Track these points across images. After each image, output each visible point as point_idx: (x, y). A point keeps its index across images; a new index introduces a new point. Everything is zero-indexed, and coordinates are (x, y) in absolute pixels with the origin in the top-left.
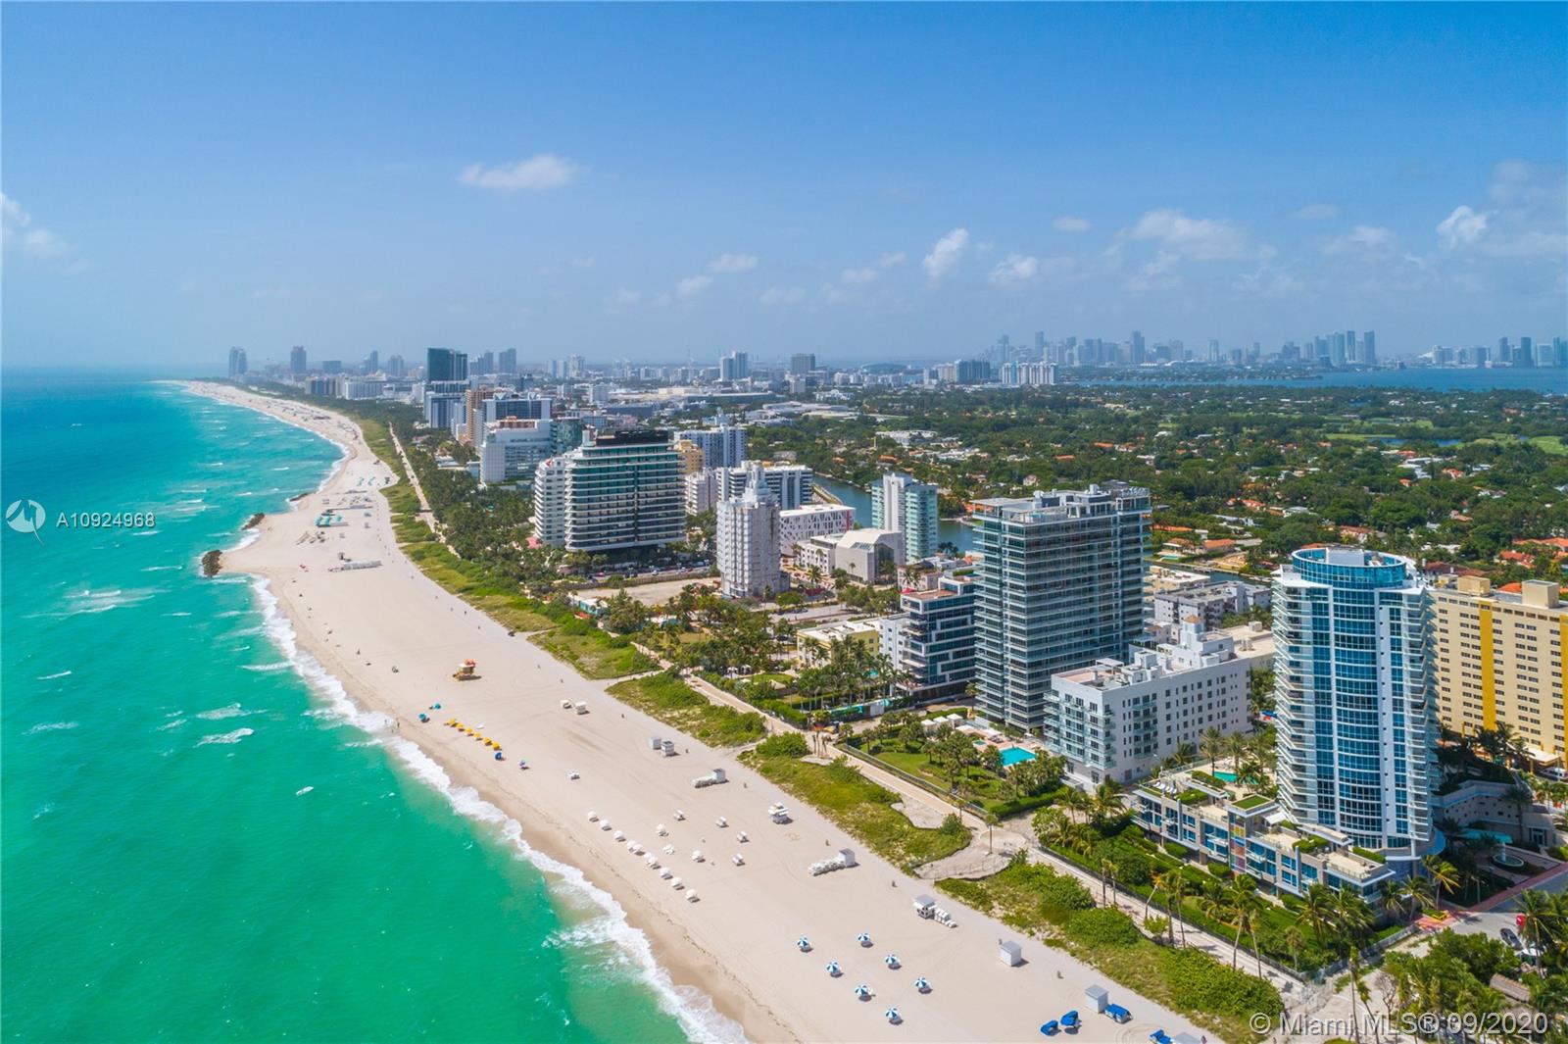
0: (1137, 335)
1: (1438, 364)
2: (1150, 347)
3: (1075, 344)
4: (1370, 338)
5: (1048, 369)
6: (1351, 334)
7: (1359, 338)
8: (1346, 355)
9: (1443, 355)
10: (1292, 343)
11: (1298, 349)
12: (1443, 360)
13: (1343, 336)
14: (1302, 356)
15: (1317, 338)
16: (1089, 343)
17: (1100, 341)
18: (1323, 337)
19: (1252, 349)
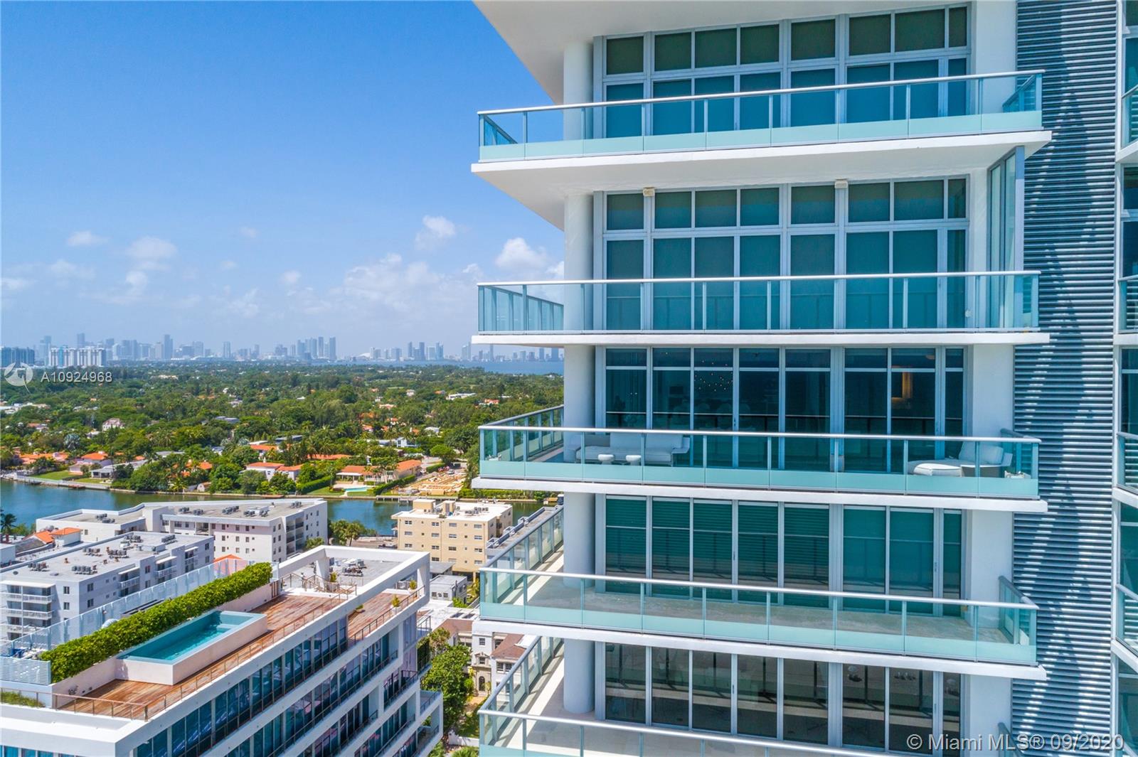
0: (167, 337)
1: (374, 359)
2: (177, 347)
3: (113, 344)
4: (333, 341)
5: (96, 353)
6: (321, 339)
7: (326, 342)
8: (318, 353)
9: (377, 353)
10: (282, 346)
11: (286, 349)
12: (377, 357)
13: (316, 341)
14: (289, 354)
15: (299, 341)
16: (126, 343)
17: (135, 341)
18: (303, 341)
19: (253, 349)
